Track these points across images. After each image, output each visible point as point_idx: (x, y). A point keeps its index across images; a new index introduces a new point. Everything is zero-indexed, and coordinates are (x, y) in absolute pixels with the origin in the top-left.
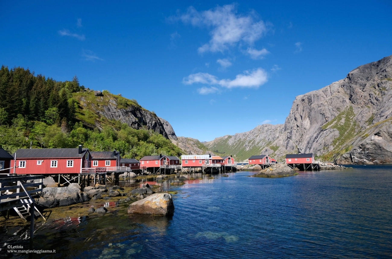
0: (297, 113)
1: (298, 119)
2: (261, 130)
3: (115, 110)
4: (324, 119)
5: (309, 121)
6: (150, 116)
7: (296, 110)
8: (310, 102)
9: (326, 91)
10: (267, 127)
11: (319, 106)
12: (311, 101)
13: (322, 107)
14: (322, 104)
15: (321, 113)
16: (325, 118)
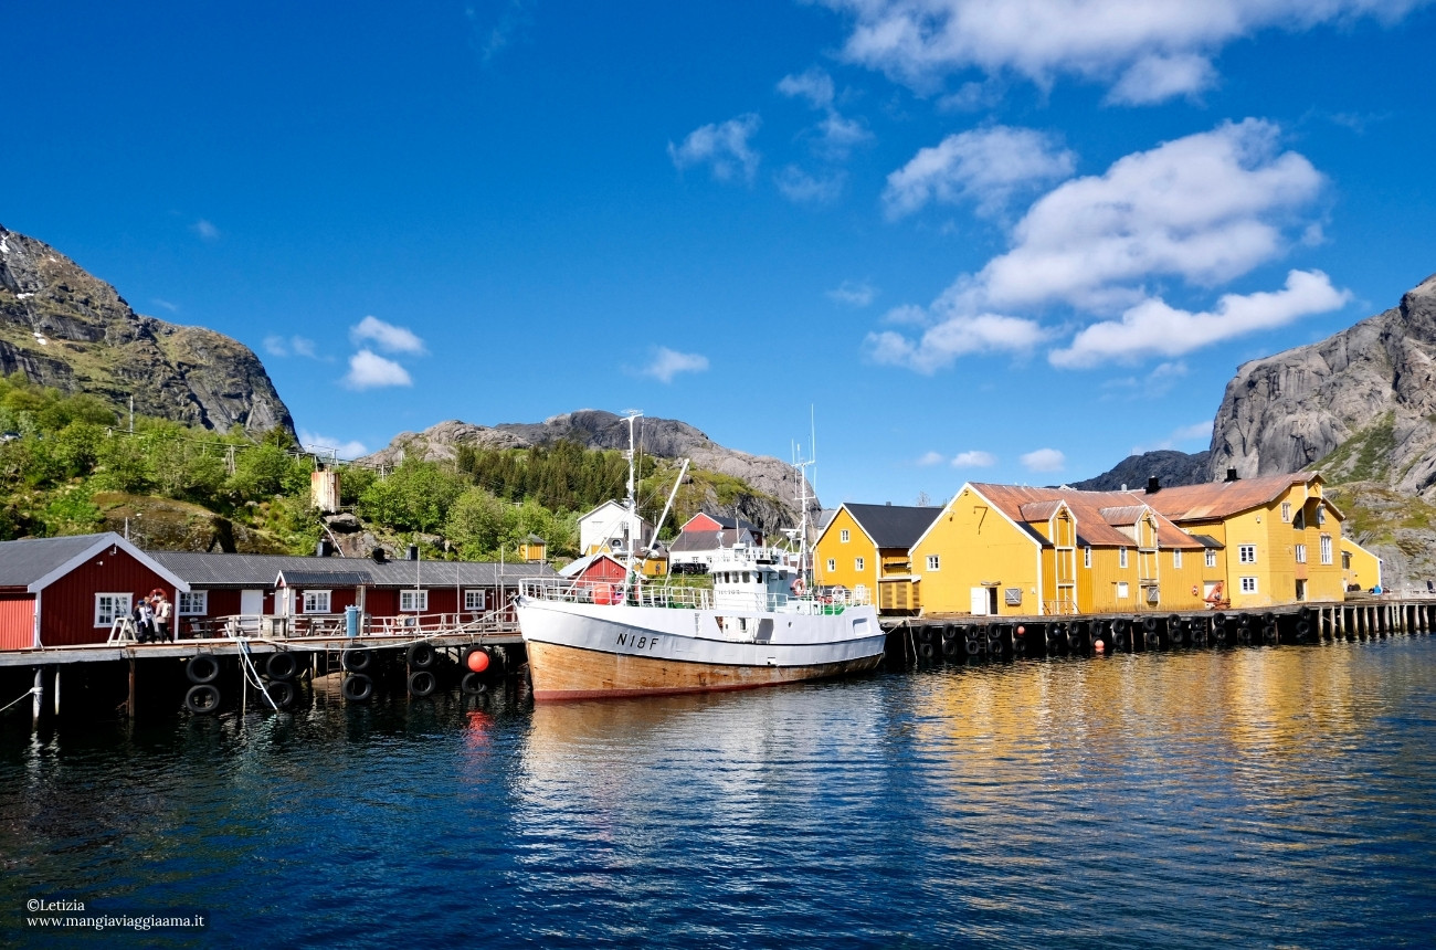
0: (1232, 426)
1: (1235, 449)
2: (1137, 474)
3: (716, 509)
4: (1302, 453)
5: (1257, 460)
6: (768, 508)
7: (1230, 415)
8: (1273, 391)
9: (1333, 353)
10: (1163, 463)
11: (1290, 410)
12: (1276, 387)
13: (1298, 414)
14: (1300, 403)
15: (1294, 433)
16: (1305, 451)
